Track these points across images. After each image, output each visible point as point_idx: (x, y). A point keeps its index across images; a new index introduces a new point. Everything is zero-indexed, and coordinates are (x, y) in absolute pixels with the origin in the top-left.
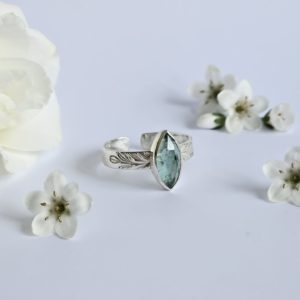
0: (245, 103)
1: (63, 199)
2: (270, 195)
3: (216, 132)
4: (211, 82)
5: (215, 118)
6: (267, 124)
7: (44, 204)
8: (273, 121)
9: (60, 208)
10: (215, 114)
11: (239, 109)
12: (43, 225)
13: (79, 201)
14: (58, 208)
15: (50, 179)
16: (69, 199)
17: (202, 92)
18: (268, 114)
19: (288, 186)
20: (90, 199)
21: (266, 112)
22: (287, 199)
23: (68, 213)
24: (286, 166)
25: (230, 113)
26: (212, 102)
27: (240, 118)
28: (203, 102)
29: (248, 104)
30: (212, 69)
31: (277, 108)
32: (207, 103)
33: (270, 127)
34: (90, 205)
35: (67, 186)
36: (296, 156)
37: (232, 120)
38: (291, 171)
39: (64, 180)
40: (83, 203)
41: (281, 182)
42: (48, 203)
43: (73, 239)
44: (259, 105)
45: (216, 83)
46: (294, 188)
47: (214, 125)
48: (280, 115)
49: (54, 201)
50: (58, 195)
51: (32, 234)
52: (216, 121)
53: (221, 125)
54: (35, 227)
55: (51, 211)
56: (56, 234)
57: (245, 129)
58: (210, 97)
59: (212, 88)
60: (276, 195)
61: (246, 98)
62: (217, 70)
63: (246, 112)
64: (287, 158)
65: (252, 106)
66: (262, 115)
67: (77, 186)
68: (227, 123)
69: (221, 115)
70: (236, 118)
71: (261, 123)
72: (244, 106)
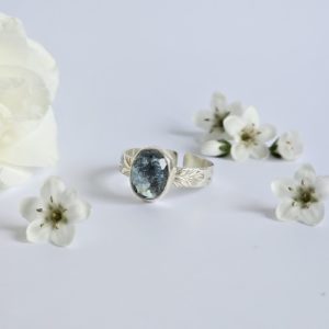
0: (252, 131)
1: (60, 206)
2: (279, 214)
3: (221, 160)
4: (217, 110)
5: (220, 144)
6: (274, 153)
7: (39, 210)
8: (280, 150)
9: (57, 216)
10: (219, 141)
11: (246, 138)
13: (78, 207)
14: (54, 215)
15: (48, 184)
16: (66, 206)
17: (207, 120)
18: (277, 141)
19: (298, 205)
20: (89, 207)
21: (274, 140)
22: (296, 217)
23: (66, 221)
24: (296, 184)
25: (236, 141)
26: (217, 132)
27: (247, 146)
28: (208, 131)
29: (255, 132)
30: (217, 96)
31: (285, 135)
32: (211, 131)
33: (278, 156)
34: (88, 213)
35: (65, 192)
36: (306, 173)
37: (237, 148)
38: (301, 190)
39: (62, 187)
40: (81, 210)
41: (290, 201)
42: (45, 209)
43: (70, 247)
44: (266, 133)
46: (304, 207)
47: (219, 152)
48: (288, 143)
49: (51, 208)
51: (27, 241)
52: (221, 148)
53: (226, 152)
54: (30, 235)
55: (47, 219)
56: (52, 243)
57: (251, 157)
58: (215, 126)
59: (217, 116)
60: (286, 213)
61: (253, 125)
62: (223, 98)
63: (253, 140)
64: (297, 176)
65: (259, 133)
66: (270, 144)
67: (75, 192)
68: (233, 151)
69: (226, 142)
70: (243, 146)
71: (269, 152)
72: (251, 135)
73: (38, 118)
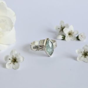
0: (71, 32)
1: (15, 58)
2: (78, 59)
3: (62, 41)
4: (62, 26)
5: (62, 36)
6: (78, 39)
7: (10, 59)
8: (79, 38)
9: (15, 61)
10: (62, 35)
11: (70, 34)
12: (9, 65)
13: (20, 58)
15: (12, 52)
16: (17, 58)
17: (59, 29)
18: (78, 36)
19: (83, 56)
20: (23, 58)
22: (83, 60)
23: (17, 62)
24: (83, 51)
25: (67, 35)
26: (61, 32)
27: (70, 37)
29: (72, 33)
30: (62, 22)
31: (81, 34)
32: (60, 32)
34: (23, 60)
35: (17, 54)
36: (86, 47)
37: (67, 37)
38: (84, 52)
39: (16, 52)
40: (21, 59)
41: (81, 55)
42: (11, 59)
44: (75, 33)
45: (63, 26)
46: (85, 57)
47: (62, 39)
48: (82, 36)
49: (13, 58)
50: (14, 56)
51: (6, 68)
52: (62, 37)
53: (64, 39)
54: (7, 66)
55: (12, 61)
56: (13, 68)
57: (71, 40)
58: (61, 30)
59: (62, 27)
60: (80, 59)
61: (72, 31)
62: (63, 22)
63: (72, 35)
64: (83, 48)
65: (73, 33)
66: (76, 36)
67: (20, 54)
69: (64, 36)
70: (69, 37)
71: (76, 38)
72: (71, 33)
73: (10, 31)
